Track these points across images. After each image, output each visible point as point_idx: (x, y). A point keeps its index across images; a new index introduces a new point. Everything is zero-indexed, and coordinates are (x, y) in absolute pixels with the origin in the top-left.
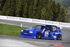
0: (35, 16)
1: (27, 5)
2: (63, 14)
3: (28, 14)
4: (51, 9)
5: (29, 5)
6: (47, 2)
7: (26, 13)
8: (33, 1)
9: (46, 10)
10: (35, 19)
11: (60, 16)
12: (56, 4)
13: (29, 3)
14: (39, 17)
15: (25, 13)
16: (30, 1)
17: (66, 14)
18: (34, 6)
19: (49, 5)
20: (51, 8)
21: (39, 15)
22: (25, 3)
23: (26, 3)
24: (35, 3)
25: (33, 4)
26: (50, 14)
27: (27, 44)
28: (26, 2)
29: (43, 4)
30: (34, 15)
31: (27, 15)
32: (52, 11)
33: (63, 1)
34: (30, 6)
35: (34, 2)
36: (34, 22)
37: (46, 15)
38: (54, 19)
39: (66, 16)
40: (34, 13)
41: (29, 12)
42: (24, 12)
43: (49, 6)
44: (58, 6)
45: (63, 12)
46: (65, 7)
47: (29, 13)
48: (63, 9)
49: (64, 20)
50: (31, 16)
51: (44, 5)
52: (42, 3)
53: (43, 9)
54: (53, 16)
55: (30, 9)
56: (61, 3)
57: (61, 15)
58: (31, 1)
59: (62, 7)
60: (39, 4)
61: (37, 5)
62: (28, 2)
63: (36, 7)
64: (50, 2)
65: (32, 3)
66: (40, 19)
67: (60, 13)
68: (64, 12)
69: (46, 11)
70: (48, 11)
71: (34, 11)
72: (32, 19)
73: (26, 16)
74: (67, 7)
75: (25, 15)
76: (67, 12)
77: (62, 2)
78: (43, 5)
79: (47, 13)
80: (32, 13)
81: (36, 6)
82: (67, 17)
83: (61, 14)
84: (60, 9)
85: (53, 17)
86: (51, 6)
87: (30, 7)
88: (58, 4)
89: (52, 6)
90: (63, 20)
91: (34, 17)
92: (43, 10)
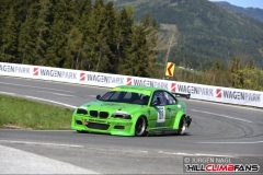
0: (44, 57)
1: (13, 19)
2: (141, 50)
3: (20, 50)
4: (99, 32)
5: (21, 16)
6: (83, 9)
7: (10, 47)
8: (36, 4)
9: (82, 35)
10: (45, 65)
11: (133, 56)
12: (118, 14)
13: (19, 10)
14: (58, 59)
15: (5, 46)
16: (22, 4)
17: (150, 49)
18: (40, 20)
19: (92, 18)
20: (101, 27)
21: (57, 52)
22: (6, 11)
23: (11, 10)
24: (44, 10)
25: (36, 14)
26: (97, 49)
27: (13, 149)
28: (8, 8)
29: (73, 15)
30: (39, 52)
31: (15, 53)
32: (105, 39)
33: (142, 4)
34: (23, 21)
35: (39, 8)
36: (39, 77)
37: (84, 54)
38: (112, 66)
39: (151, 57)
40: (38, 47)
41: (22, 42)
42: (2, 43)
43: (92, 20)
44: (124, 21)
45: (142, 43)
46: (146, 24)
47: (23, 47)
48: (142, 33)
49: (146, 70)
50: (28, 57)
51: (76, 17)
52: (69, 10)
53: (72, 31)
54: (109, 55)
55: (23, 31)
56: (134, 10)
57: (134, 54)
58: (29, 4)
59: (138, 25)
60: (57, 15)
61: (50, 19)
62: (18, 7)
63: (47, 26)
64: (96, 7)
65: (30, 10)
66: (60, 65)
67: (130, 44)
68: (145, 42)
69: (84, 39)
70: (88, 38)
71: (39, 39)
72: (32, 67)
73: (10, 56)
74: (154, 25)
75: (7, 51)
76: (154, 41)
77: (139, 7)
78: (71, 19)
79: (86, 46)
80: (34, 47)
81: (46, 20)
82: (154, 61)
83: (135, 50)
84: (131, 32)
85: (106, 58)
86: (99, 22)
87: (26, 26)
88: (124, 15)
89: (102, 21)
90: (141, 69)
91: (42, 60)
92: (71, 35)
